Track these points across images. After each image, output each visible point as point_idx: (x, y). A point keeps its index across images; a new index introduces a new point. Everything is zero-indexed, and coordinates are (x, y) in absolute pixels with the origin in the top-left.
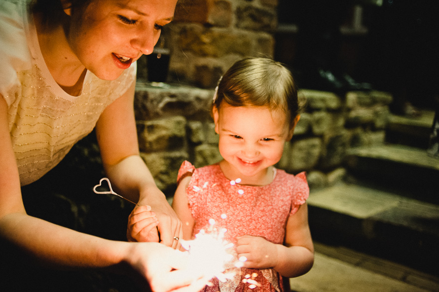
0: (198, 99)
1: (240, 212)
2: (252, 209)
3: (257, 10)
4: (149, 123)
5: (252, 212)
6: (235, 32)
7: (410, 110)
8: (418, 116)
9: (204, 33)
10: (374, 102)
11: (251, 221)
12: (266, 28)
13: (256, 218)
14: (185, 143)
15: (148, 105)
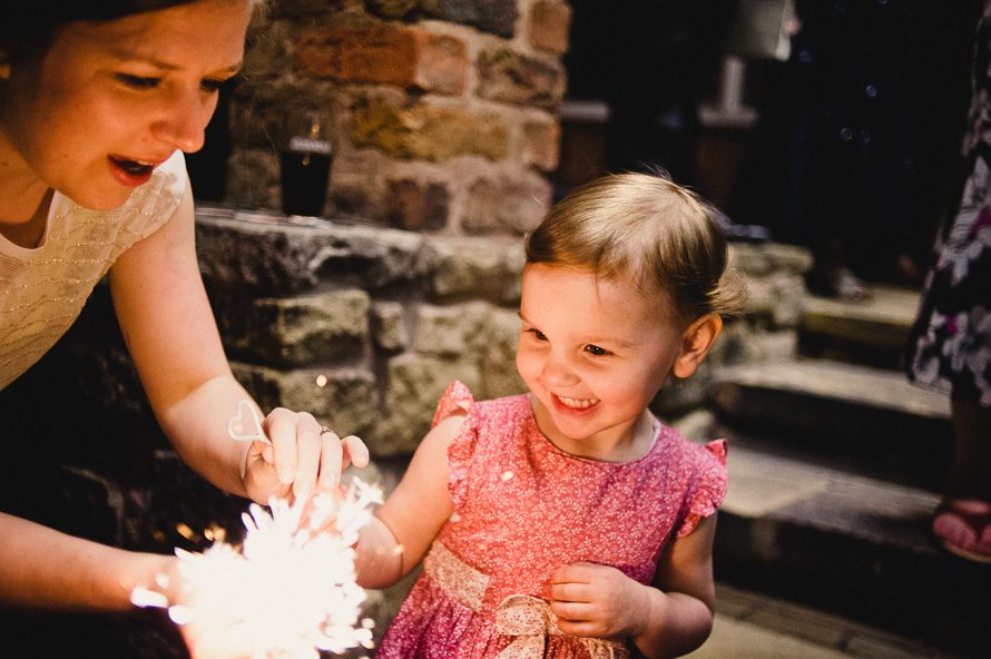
0: (396, 251)
1: (559, 516)
2: (590, 511)
3: (523, 59)
4: (288, 303)
5: (588, 518)
6: (476, 106)
7: (849, 285)
8: (864, 298)
9: (407, 107)
10: (772, 267)
11: (581, 538)
12: (540, 100)
13: (594, 534)
14: (368, 350)
15: (287, 262)
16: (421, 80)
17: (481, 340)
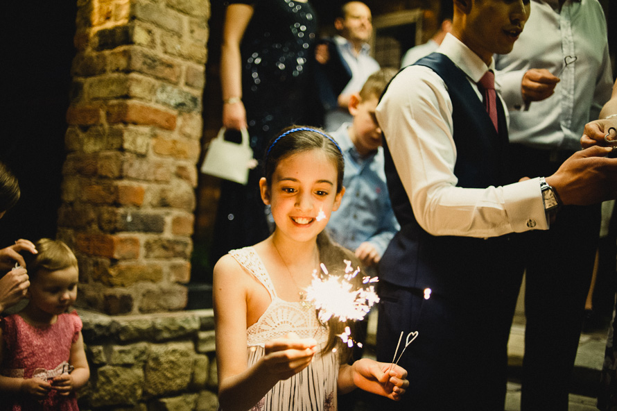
0: (99, 326)
3: (169, 241)
6: (145, 262)
9: (111, 266)
16: (116, 256)
17: (144, 357)
